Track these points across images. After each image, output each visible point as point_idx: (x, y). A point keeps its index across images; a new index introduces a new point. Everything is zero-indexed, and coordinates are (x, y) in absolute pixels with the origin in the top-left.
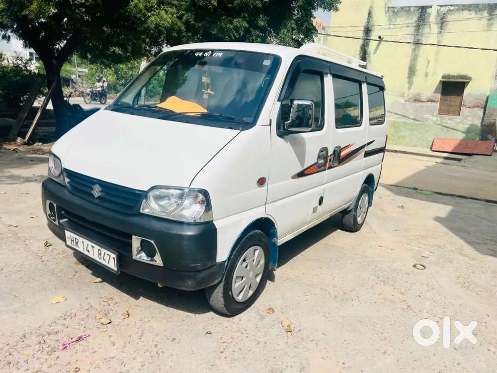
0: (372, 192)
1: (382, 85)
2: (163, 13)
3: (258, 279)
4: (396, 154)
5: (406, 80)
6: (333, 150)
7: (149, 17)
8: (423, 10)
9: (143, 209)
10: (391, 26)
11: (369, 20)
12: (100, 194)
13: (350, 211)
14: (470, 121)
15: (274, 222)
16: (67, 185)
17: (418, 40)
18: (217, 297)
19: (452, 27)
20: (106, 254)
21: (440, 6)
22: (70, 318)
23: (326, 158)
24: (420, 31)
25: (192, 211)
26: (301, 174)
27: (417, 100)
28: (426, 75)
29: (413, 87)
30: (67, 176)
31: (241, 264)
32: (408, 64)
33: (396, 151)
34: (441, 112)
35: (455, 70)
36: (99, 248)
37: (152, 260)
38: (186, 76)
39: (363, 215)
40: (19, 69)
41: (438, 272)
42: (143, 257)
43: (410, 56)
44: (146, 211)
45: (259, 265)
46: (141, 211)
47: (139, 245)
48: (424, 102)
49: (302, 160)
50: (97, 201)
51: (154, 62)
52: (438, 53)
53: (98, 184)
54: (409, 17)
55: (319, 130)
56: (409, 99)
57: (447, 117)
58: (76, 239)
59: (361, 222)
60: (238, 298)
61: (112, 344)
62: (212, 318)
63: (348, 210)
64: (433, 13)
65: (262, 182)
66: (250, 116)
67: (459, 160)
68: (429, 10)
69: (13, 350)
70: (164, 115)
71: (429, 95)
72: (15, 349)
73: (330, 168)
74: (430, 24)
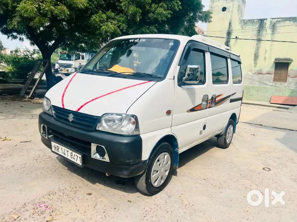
0: (235, 125)
1: (240, 61)
2: (110, 24)
3: (167, 173)
4: (248, 105)
5: (253, 62)
6: (211, 97)
7: (101, 26)
8: (262, 22)
9: (98, 128)
10: (243, 31)
11: (229, 27)
12: (73, 120)
13: (222, 135)
14: (293, 85)
15: (176, 138)
16: (54, 115)
17: (260, 39)
18: (142, 183)
19: (280, 31)
20: (75, 155)
21: (272, 19)
22: (53, 194)
23: (207, 101)
24: (260, 33)
25: (127, 128)
26: (192, 110)
27: (260, 73)
28: (265, 58)
29: (257, 65)
30: (53, 110)
31: (157, 163)
32: (254, 53)
33: (248, 104)
34: (275, 80)
35: (282, 55)
36: (71, 152)
37: (103, 158)
38: (121, 59)
39: (230, 138)
40: (27, 57)
41: (279, 172)
42: (97, 156)
43: (255, 47)
44: (100, 129)
45: (167, 165)
46: (97, 129)
47: (95, 149)
48: (264, 74)
49: (193, 101)
50: (71, 124)
51: (105, 46)
52: (272, 45)
53: (72, 113)
54: (253, 25)
55: (203, 84)
56: (255, 73)
57: (279, 83)
58: (58, 146)
59: (229, 142)
60: (154, 184)
61: (78, 211)
62: (139, 197)
63: (221, 134)
64: (268, 23)
65: (169, 113)
66: (162, 74)
67: (288, 109)
68: (265, 21)
69: (18, 212)
70: (111, 74)
71: (267, 70)
72: (19, 212)
73: (210, 107)
74: (266, 30)
